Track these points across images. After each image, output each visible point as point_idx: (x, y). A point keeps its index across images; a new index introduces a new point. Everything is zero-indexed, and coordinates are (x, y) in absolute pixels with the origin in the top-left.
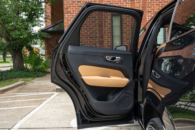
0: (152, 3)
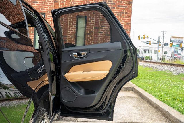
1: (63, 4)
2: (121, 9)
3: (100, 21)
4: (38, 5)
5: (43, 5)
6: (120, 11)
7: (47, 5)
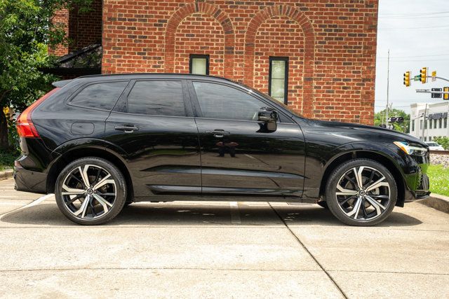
0: (265, 39)
1: (243, 36)
2: (355, 39)
3: (314, 65)
4: (195, 40)
5: (204, 40)
6: (352, 43)
7: (212, 40)
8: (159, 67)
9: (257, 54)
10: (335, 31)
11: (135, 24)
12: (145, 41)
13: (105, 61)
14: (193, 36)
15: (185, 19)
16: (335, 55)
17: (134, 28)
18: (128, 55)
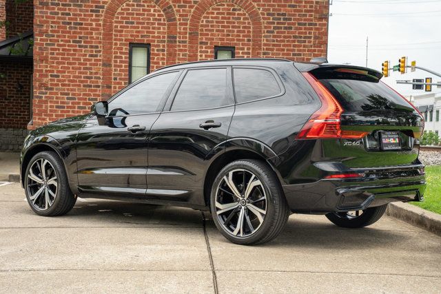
0: (210, 28)
1: (186, 24)
2: (305, 29)
3: (261, 56)
4: (134, 27)
5: (145, 28)
6: (302, 33)
7: (154, 28)
8: (96, 56)
9: (201, 43)
10: (285, 19)
11: (70, 10)
12: (81, 29)
13: (36, 49)
14: (133, 23)
15: (125, 4)
16: (284, 45)
17: (69, 14)
18: (62, 43)
